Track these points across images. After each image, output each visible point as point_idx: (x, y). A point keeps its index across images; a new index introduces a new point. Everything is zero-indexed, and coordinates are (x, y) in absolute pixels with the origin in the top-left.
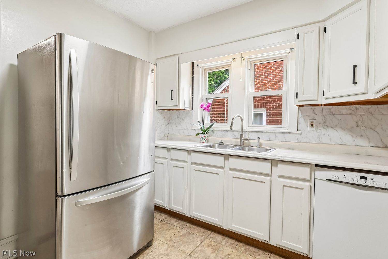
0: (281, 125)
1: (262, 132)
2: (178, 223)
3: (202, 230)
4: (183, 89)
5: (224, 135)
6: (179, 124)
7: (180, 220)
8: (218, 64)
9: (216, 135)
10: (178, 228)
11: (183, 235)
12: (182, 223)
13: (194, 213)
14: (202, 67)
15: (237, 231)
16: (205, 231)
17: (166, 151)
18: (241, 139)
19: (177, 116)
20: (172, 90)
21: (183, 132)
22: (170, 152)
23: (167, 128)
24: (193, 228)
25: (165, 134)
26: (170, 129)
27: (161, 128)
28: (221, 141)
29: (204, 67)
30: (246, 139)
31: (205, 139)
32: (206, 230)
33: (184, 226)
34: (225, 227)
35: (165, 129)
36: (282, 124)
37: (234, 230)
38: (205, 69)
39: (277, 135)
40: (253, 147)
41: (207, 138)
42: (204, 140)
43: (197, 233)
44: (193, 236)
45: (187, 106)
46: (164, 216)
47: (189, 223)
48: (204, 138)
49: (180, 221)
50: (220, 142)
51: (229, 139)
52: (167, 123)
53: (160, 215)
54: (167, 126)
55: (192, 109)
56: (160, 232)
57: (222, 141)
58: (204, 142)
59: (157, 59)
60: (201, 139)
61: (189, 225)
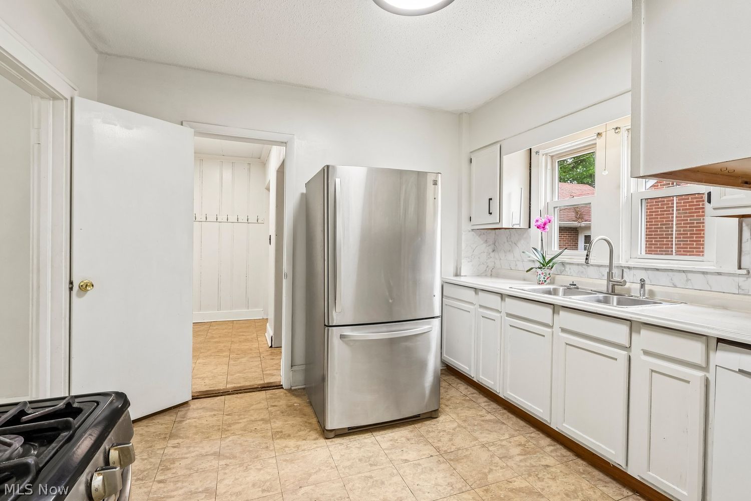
0: (703, 255)
1: (657, 270)
2: (487, 404)
3: (522, 423)
4: (510, 195)
5: (582, 272)
6: (510, 251)
7: (492, 401)
8: (573, 145)
9: (569, 273)
10: (484, 410)
11: (486, 420)
12: (494, 405)
13: (508, 392)
14: (546, 154)
15: (572, 437)
16: (526, 426)
17: (474, 293)
18: (609, 280)
19: (507, 238)
20: (491, 199)
21: (516, 265)
22: (478, 294)
23: (491, 257)
24: (508, 416)
25: (488, 267)
26: (497, 259)
27: (479, 258)
28: (572, 283)
29: (549, 153)
30: (617, 282)
31: (544, 278)
32: (529, 425)
33: (494, 410)
34: (553, 426)
35: (487, 260)
36: (705, 255)
37: (569, 435)
38: (552, 157)
39: (690, 275)
40: (632, 296)
41: (548, 276)
42: (542, 279)
43: (510, 425)
44: (502, 425)
45: (517, 223)
46: (471, 390)
47: (505, 409)
48: (542, 276)
49: (492, 403)
50: (570, 285)
51: (591, 281)
52: (491, 250)
53: (466, 389)
54: (492, 254)
55: (530, 227)
56: (455, 408)
57: (574, 283)
58: (542, 283)
59: (471, 152)
60: (538, 278)
61: (505, 411)
